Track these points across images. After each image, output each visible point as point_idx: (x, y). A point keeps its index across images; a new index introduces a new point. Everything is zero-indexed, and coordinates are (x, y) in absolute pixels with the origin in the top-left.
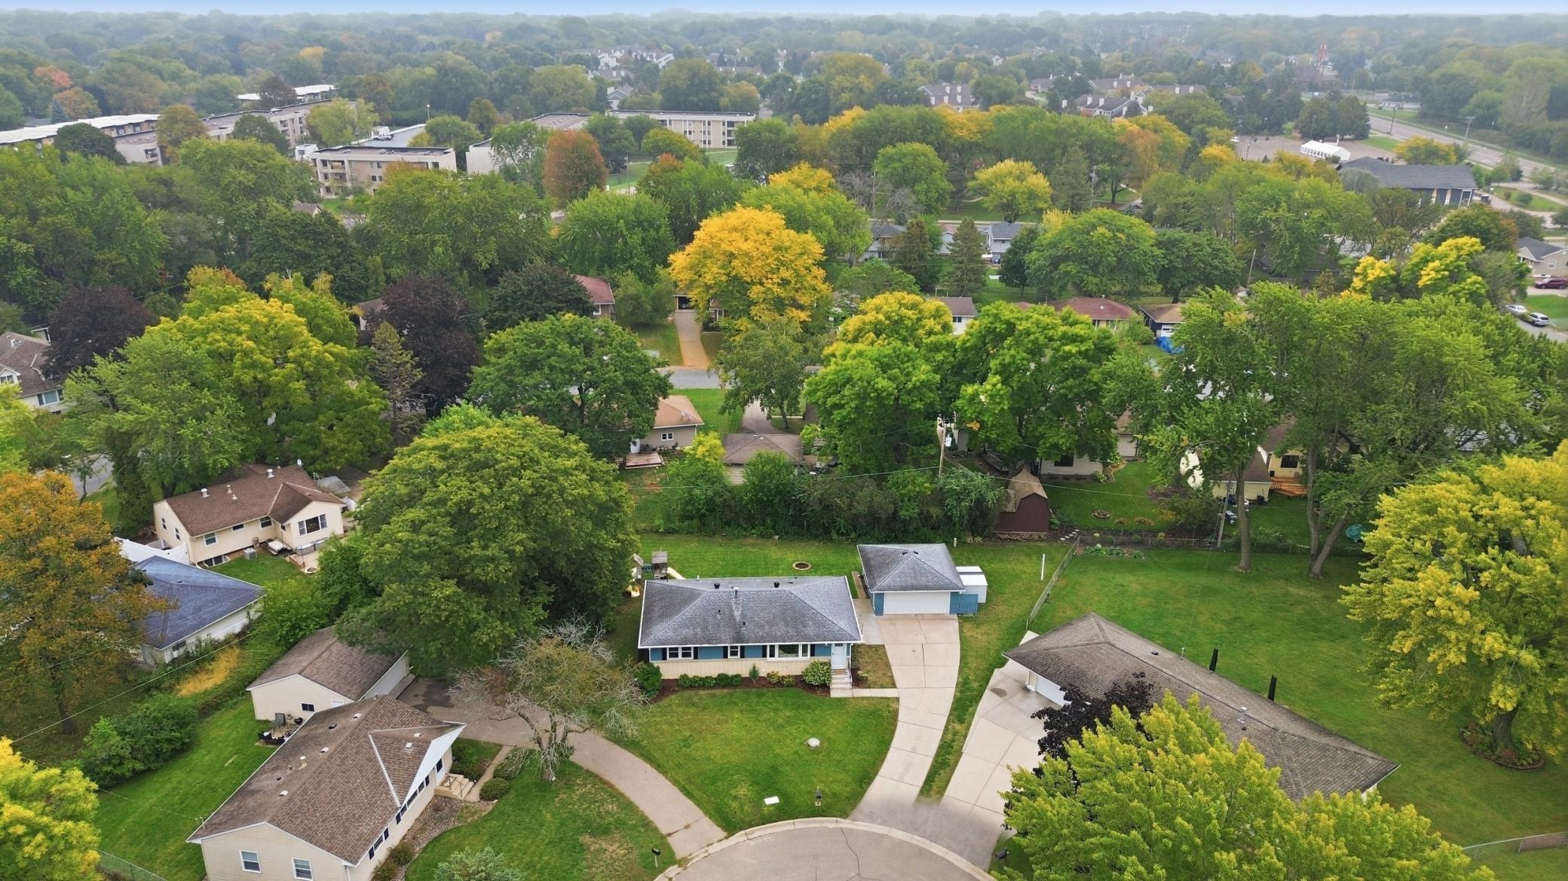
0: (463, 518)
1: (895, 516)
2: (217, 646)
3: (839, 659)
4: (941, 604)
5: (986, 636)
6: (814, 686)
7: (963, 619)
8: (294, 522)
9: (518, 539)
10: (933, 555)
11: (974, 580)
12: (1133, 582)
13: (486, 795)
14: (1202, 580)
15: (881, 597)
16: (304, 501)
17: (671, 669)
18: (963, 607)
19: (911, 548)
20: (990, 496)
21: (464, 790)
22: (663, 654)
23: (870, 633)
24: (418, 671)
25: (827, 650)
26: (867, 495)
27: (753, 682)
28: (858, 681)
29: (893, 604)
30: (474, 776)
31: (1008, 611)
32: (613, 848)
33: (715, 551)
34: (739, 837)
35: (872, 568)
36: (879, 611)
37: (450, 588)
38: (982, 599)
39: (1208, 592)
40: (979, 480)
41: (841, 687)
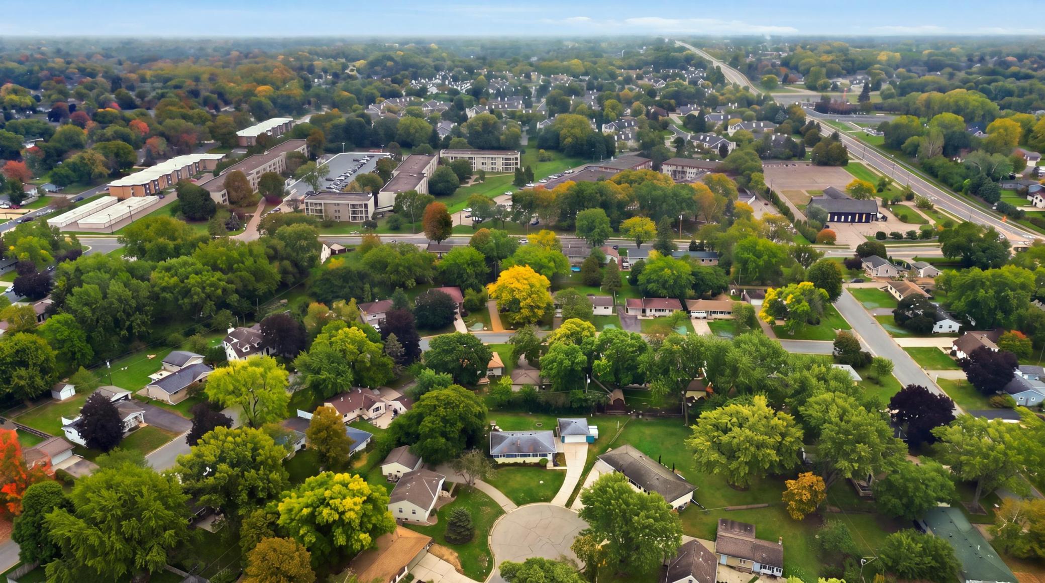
0: (444, 420)
1: (571, 407)
2: (362, 452)
3: (550, 457)
4: (583, 439)
5: (596, 450)
6: (541, 466)
7: (589, 444)
8: (371, 410)
9: (460, 425)
10: (580, 422)
11: (594, 431)
12: (648, 431)
13: (452, 496)
14: (671, 429)
15: (563, 438)
16: (374, 403)
17: (500, 461)
18: (591, 441)
19: (574, 420)
20: (602, 401)
21: (446, 494)
22: (498, 456)
23: (559, 448)
24: (425, 461)
25: (546, 455)
26: (562, 399)
27: (524, 464)
28: (555, 465)
29: (568, 439)
30: (448, 491)
31: (604, 441)
32: (489, 509)
33: (509, 419)
34: (521, 507)
35: (562, 427)
36: (563, 441)
37: (443, 440)
38: (597, 437)
39: (672, 434)
40: (598, 394)
41: (550, 466)
